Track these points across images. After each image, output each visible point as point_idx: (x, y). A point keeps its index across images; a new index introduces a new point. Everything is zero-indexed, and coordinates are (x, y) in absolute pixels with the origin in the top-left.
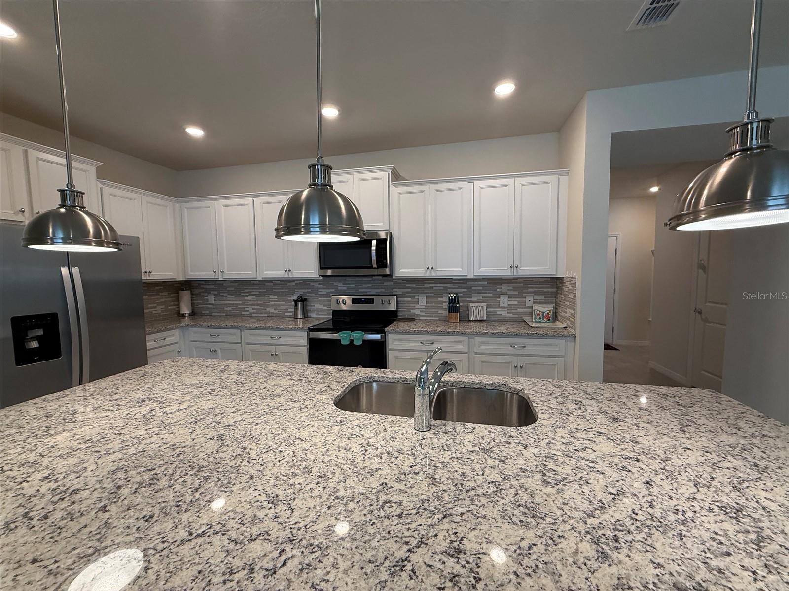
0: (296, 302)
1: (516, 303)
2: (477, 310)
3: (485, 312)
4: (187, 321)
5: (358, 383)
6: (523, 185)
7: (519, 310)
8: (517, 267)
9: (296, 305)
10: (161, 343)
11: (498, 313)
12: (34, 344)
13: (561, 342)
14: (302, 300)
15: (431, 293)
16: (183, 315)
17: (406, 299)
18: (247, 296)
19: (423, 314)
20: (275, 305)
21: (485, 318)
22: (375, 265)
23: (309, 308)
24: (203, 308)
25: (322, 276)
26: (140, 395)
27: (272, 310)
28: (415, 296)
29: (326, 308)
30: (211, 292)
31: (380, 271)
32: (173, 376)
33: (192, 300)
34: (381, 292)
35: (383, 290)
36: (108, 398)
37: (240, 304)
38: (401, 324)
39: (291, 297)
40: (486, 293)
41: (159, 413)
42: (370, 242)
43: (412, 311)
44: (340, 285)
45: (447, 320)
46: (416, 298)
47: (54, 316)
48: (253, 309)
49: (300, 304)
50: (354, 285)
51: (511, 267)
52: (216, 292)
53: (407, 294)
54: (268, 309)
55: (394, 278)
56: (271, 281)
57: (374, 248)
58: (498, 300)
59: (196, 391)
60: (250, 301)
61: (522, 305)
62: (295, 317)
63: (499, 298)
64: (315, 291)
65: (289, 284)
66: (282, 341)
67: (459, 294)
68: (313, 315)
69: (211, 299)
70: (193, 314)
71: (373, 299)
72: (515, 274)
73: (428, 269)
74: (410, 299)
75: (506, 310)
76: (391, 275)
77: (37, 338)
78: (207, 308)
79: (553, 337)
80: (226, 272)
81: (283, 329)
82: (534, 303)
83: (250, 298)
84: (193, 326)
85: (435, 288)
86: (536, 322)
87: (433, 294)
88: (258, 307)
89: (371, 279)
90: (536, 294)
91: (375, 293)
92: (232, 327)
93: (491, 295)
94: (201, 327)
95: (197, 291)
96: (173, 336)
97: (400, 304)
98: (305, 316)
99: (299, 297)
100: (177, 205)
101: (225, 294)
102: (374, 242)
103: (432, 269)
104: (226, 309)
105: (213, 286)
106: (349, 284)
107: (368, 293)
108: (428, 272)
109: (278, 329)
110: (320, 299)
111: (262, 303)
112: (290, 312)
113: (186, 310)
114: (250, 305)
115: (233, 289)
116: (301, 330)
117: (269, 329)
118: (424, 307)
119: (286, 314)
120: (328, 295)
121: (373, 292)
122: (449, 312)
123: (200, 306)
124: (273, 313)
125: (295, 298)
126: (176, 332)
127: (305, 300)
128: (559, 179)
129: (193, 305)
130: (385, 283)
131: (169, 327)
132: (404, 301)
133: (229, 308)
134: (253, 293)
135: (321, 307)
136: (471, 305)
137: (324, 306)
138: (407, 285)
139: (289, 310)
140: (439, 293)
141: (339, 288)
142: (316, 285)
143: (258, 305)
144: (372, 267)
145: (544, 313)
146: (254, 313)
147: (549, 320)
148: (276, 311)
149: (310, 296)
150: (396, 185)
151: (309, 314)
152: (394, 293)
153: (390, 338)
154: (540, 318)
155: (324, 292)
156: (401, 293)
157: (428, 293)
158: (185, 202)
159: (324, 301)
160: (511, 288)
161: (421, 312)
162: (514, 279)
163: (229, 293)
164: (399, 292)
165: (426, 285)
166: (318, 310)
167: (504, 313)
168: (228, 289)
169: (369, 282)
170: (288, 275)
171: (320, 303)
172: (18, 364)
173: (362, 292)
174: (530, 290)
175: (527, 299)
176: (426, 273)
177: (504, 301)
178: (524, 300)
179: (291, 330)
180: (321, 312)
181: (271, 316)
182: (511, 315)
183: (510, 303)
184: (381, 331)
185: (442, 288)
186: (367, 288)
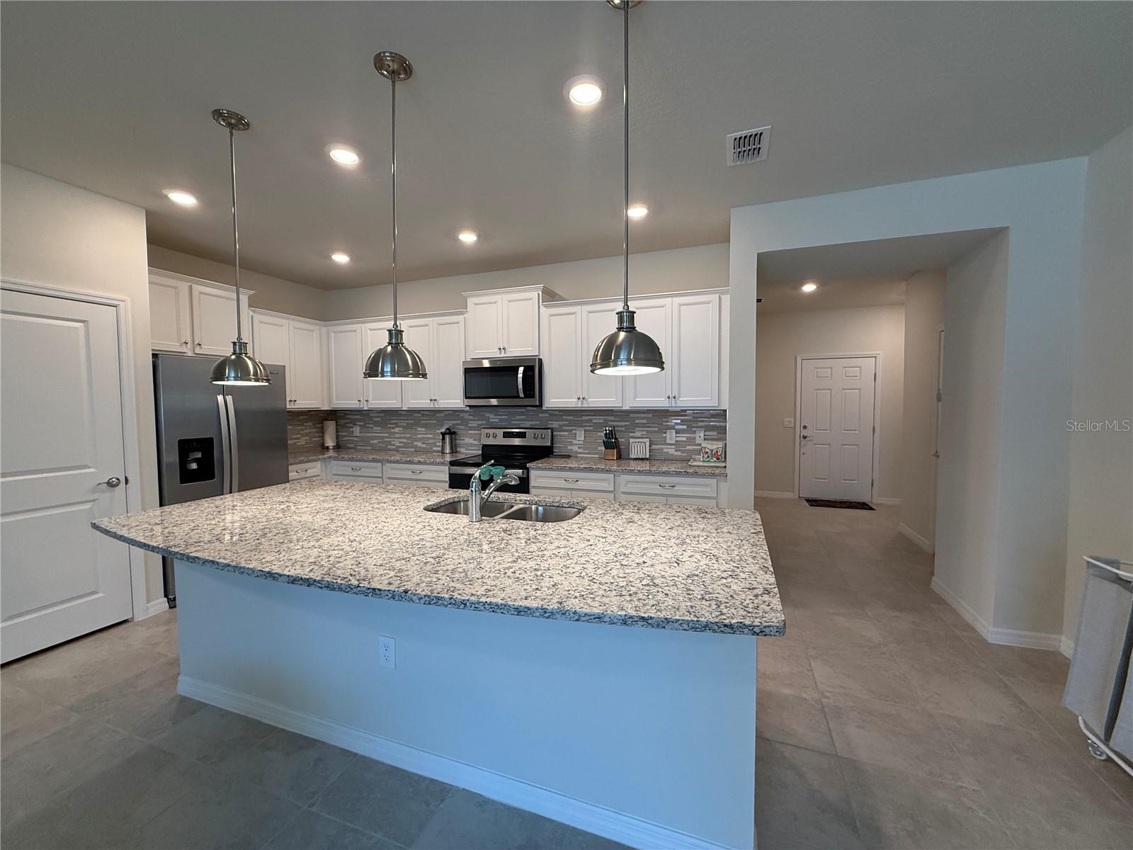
0: (443, 434)
1: (685, 439)
2: (638, 447)
3: (648, 449)
4: (331, 453)
6: (681, 305)
7: (688, 447)
8: (675, 398)
9: (443, 439)
10: (303, 475)
11: (665, 450)
12: (194, 466)
13: (713, 481)
14: (451, 433)
15: (589, 426)
16: (328, 448)
17: (563, 433)
18: (393, 428)
19: (581, 450)
20: (423, 438)
21: (648, 456)
22: (522, 395)
23: (458, 442)
24: (349, 440)
25: (468, 406)
27: (419, 444)
28: (571, 430)
29: (476, 442)
30: (357, 423)
31: (529, 401)
33: (337, 432)
34: (536, 425)
35: (538, 422)
37: (386, 437)
38: (554, 460)
39: (439, 429)
40: (650, 427)
42: (516, 369)
43: (569, 447)
44: (492, 416)
45: (604, 458)
46: (574, 432)
47: (210, 441)
48: (400, 443)
49: (447, 437)
50: (506, 417)
51: (669, 398)
52: (362, 423)
53: (564, 428)
54: (415, 443)
55: (544, 408)
56: (419, 411)
57: (520, 376)
58: (665, 435)
60: (397, 433)
61: (691, 441)
62: (443, 452)
63: (666, 433)
64: (465, 422)
65: (438, 415)
66: (424, 476)
67: (616, 428)
68: (463, 450)
69: (357, 430)
70: (338, 447)
71: (525, 433)
72: (673, 405)
73: (579, 399)
74: (566, 433)
75: (673, 447)
76: (541, 405)
77: (196, 460)
78: (352, 440)
79: (703, 475)
80: (371, 401)
81: (424, 463)
82: (705, 439)
83: (397, 430)
84: (336, 459)
85: (594, 421)
86: (703, 461)
87: (592, 428)
88: (405, 441)
89: (524, 410)
90: (707, 428)
91: (528, 426)
92: (374, 460)
93: (656, 429)
94: (343, 459)
95: (342, 422)
96: (314, 468)
97: (556, 439)
98: (454, 451)
99: (448, 429)
100: (324, 329)
101: (372, 426)
102: (521, 369)
103: (583, 399)
104: (372, 442)
105: (358, 417)
106: (501, 415)
107: (522, 426)
108: (580, 402)
109: (420, 463)
110: (470, 432)
111: (409, 435)
112: (439, 446)
113: (330, 443)
114: (396, 438)
115: (379, 419)
116: (443, 464)
117: (411, 462)
118: (582, 442)
119: (434, 448)
120: (478, 428)
121: (528, 424)
122: (606, 449)
123: (347, 438)
124: (420, 447)
125: (443, 430)
126: (318, 464)
127: (454, 433)
128: (719, 297)
129: (337, 437)
130: (539, 415)
131: (310, 458)
132: (560, 436)
133: (375, 442)
134: (400, 424)
135: (471, 441)
136: (631, 440)
137: (474, 440)
138: (564, 417)
139: (438, 444)
140: (597, 427)
141: (491, 420)
142: (466, 416)
143: (405, 438)
144: (518, 397)
145: (712, 451)
146: (401, 447)
147: (718, 459)
148: (424, 446)
149: (460, 429)
150: (546, 306)
151: (458, 449)
152: (549, 426)
153: (533, 474)
154: (708, 457)
155: (474, 424)
156: (557, 426)
157: (586, 426)
158: (332, 325)
159: (475, 434)
160: (679, 421)
161: (579, 448)
162: (682, 411)
163: (376, 424)
164: (555, 425)
165: (584, 418)
166: (468, 446)
167: (672, 451)
168: (375, 419)
169: (522, 414)
170: (434, 404)
171: (471, 436)
172: (182, 482)
173: (515, 424)
174: (700, 424)
175: (697, 435)
176: (577, 404)
177: (671, 436)
178: (694, 435)
179: (432, 464)
180: (470, 446)
181: (418, 451)
182: (679, 453)
183: (677, 439)
184: (523, 467)
185: (602, 421)
186: (520, 421)
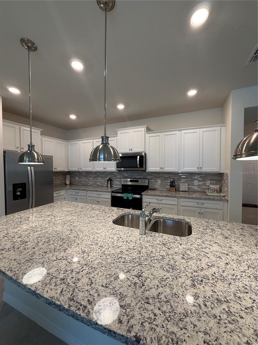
0: (108, 180)
1: (202, 184)
2: (183, 187)
3: (187, 188)
4: (68, 187)
5: (124, 214)
6: (204, 132)
7: (203, 187)
8: (201, 168)
9: (108, 182)
10: (58, 195)
11: (193, 188)
12: (19, 193)
13: (221, 203)
14: (110, 180)
15: (163, 178)
16: (67, 184)
17: (152, 181)
18: (90, 178)
19: (160, 187)
20: (100, 181)
21: (187, 190)
22: (138, 166)
23: (113, 183)
24: (74, 182)
25: (118, 170)
26: (49, 213)
27: (99, 184)
28: (156, 180)
29: (119, 183)
30: (77, 176)
31: (141, 169)
32: (60, 207)
33: (70, 179)
34: (142, 177)
35: (143, 176)
36: (39, 214)
37: (87, 181)
38: (149, 191)
39: (106, 178)
40: (188, 179)
41: (53, 220)
42: (137, 157)
43: (155, 186)
44: (125, 174)
45: (169, 190)
46: (157, 180)
47: (25, 184)
48: (92, 183)
49: (109, 182)
50: (131, 174)
51: (198, 168)
52: (79, 176)
53: (153, 179)
54: (97, 183)
55: (146, 172)
56: (99, 172)
57: (138, 159)
58: (193, 182)
59: (66, 213)
61: (205, 185)
62: (107, 187)
63: (194, 181)
64: (115, 176)
65: (105, 173)
66: (102, 196)
67: (175, 179)
68: (114, 186)
69: (77, 178)
70: (70, 184)
71: (138, 180)
72: (200, 171)
73: (161, 168)
74: (154, 181)
75: (197, 187)
76: (145, 171)
77: (20, 191)
78: (76, 182)
79: (217, 200)
80: (82, 168)
81: (102, 191)
82: (210, 184)
83: (91, 178)
84: (70, 189)
85: (165, 176)
86: (211, 193)
87: (164, 179)
88: (94, 182)
89: (137, 172)
90: (211, 180)
91: (139, 178)
92: (84, 190)
93: (190, 180)
94: (73, 189)
95: (72, 175)
96: (62, 192)
97: (150, 183)
98: (111, 186)
99: (109, 178)
100: (66, 143)
101: (82, 177)
102: (138, 157)
103: (163, 168)
104: (82, 182)
105: (78, 174)
106: (129, 174)
107: (137, 178)
108: (161, 169)
109: (100, 191)
110: (117, 179)
111: (95, 180)
112: (106, 184)
113: (68, 183)
114: (91, 181)
115: (85, 175)
116: (109, 192)
117: (97, 191)
118: (160, 184)
119: (104, 185)
120: (120, 178)
121: (138, 177)
122: (170, 187)
123: (73, 181)
124: (99, 185)
125: (108, 179)
126: (64, 191)
127: (112, 180)
128: (221, 128)
129: (70, 180)
130: (144, 174)
131: (61, 189)
132: (151, 181)
133: (83, 182)
134: (92, 176)
135: (117, 183)
136: (181, 184)
137: (119, 182)
138: (153, 175)
139: (105, 184)
140: (166, 179)
141: (125, 175)
142: (116, 174)
143: (94, 181)
144: (137, 167)
145: (215, 189)
146: (92, 184)
147: (217, 192)
148: (100, 184)
149: (113, 178)
150: (148, 133)
151: (113, 186)
152: (147, 178)
153: (144, 197)
154: (213, 191)
155: (119, 177)
156: (150, 178)
157: (161, 178)
158: (69, 142)
159: (119, 180)
160: (199, 177)
161: (159, 186)
162: (201, 173)
163: (84, 176)
164: (149, 177)
165: (161, 175)
166: (116, 184)
167: (196, 188)
168: (83, 175)
169: (137, 173)
170: (105, 170)
171: (117, 181)
172: (14, 200)
173: (134, 177)
174: (208, 178)
175: (207, 182)
176: (160, 170)
177: (196, 182)
178: (206, 182)
179: (105, 192)
180: (117, 185)
181: (98, 186)
182: (199, 189)
183: (199, 184)
184: (140, 194)
185: (168, 176)
186: (136, 176)
